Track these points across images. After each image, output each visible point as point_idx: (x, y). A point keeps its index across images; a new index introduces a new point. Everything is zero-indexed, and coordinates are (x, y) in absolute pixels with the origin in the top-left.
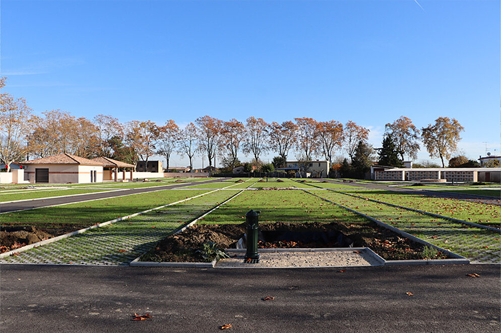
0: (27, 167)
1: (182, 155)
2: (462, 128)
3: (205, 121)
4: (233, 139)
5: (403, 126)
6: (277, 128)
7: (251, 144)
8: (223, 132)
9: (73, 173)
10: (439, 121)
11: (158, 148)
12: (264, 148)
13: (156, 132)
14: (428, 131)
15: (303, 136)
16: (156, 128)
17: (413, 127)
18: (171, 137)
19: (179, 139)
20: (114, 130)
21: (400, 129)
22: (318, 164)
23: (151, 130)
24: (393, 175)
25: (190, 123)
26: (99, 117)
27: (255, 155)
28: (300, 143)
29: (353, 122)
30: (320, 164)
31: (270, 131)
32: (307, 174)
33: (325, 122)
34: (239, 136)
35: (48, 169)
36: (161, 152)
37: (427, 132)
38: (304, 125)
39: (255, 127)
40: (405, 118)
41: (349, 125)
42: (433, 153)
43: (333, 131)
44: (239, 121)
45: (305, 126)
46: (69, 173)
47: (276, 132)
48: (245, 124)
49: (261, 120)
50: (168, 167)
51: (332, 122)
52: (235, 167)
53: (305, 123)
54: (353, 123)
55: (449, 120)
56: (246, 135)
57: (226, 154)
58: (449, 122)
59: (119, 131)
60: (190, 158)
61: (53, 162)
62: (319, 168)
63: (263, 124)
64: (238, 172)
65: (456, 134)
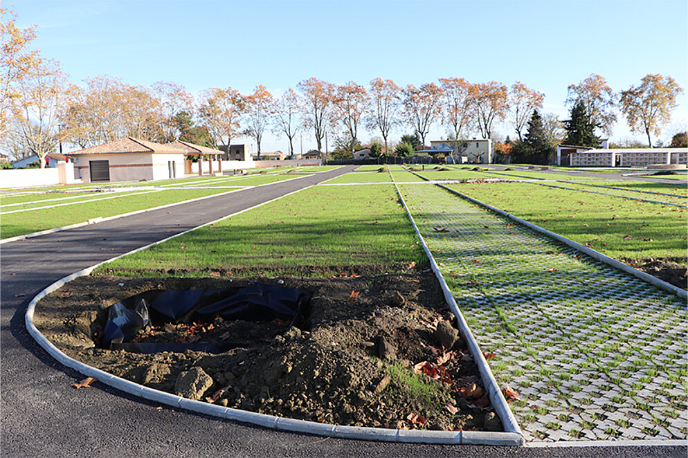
0: (77, 159)
1: (278, 135)
2: (681, 90)
3: (310, 85)
4: (352, 111)
5: (593, 88)
6: (414, 93)
7: (377, 117)
8: (337, 101)
9: (145, 165)
10: (646, 80)
11: (244, 127)
12: (395, 122)
13: (240, 104)
14: (630, 95)
15: (451, 104)
16: (239, 98)
17: (608, 90)
18: (263, 110)
19: (272, 113)
20: (180, 102)
21: (589, 93)
22: (475, 143)
23: (233, 101)
24: (597, 159)
25: (288, 90)
26: (158, 85)
27: (383, 132)
28: (446, 113)
29: (521, 83)
30: (478, 144)
31: (404, 98)
32: (463, 158)
33: (481, 84)
34: (360, 106)
35: (108, 161)
36: (249, 132)
37: (628, 97)
38: (453, 88)
39: (382, 93)
40: (597, 76)
41: (516, 87)
42: (635, 127)
43: (493, 97)
44: (359, 85)
45: (453, 90)
46: (139, 165)
47: (413, 99)
48: (367, 88)
49: (390, 83)
50: (259, 153)
51: (492, 83)
52: (356, 151)
53: (454, 86)
54: (521, 85)
55: (662, 78)
56: (370, 104)
57: (341, 132)
58: (661, 82)
59: (187, 103)
60: (291, 139)
61: (114, 150)
62: (478, 149)
63: (394, 88)
64: (362, 158)
65: (670, 99)
